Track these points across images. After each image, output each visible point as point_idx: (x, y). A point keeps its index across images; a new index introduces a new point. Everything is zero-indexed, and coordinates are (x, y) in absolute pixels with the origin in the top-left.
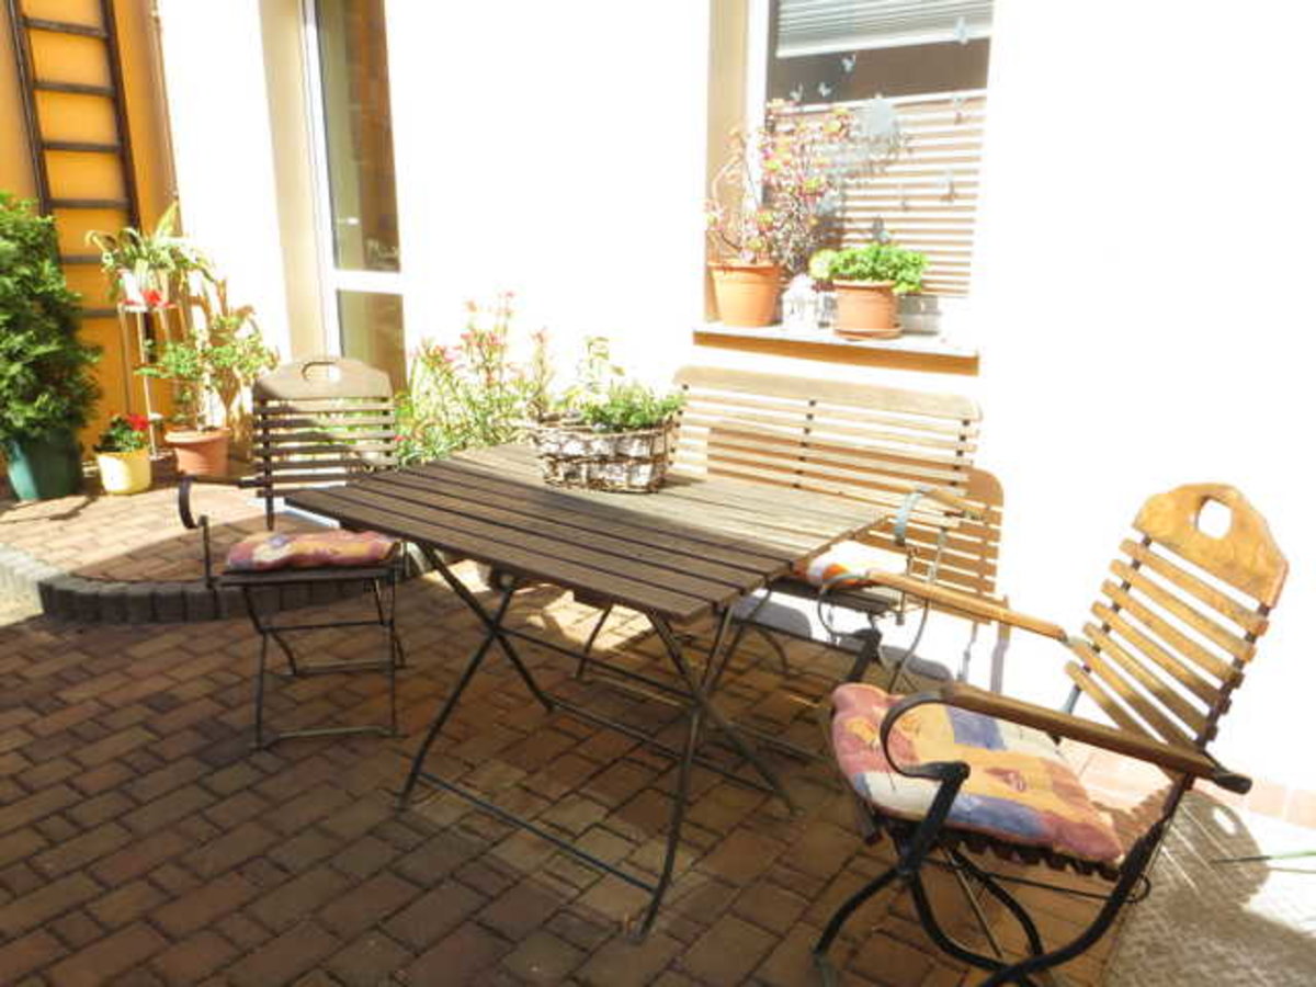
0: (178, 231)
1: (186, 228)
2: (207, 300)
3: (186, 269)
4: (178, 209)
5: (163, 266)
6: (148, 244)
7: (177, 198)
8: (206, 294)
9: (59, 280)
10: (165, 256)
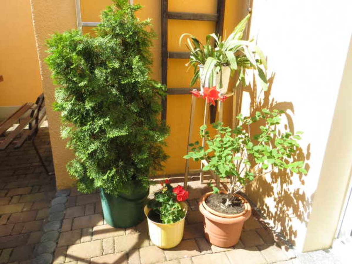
0: (246, 36)
1: (252, 34)
2: (255, 89)
3: (245, 67)
4: (249, 20)
5: (228, 64)
6: (222, 46)
7: (251, 12)
8: (255, 85)
9: (143, 73)
10: (231, 56)
